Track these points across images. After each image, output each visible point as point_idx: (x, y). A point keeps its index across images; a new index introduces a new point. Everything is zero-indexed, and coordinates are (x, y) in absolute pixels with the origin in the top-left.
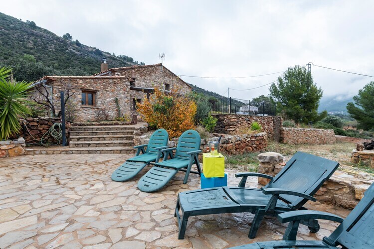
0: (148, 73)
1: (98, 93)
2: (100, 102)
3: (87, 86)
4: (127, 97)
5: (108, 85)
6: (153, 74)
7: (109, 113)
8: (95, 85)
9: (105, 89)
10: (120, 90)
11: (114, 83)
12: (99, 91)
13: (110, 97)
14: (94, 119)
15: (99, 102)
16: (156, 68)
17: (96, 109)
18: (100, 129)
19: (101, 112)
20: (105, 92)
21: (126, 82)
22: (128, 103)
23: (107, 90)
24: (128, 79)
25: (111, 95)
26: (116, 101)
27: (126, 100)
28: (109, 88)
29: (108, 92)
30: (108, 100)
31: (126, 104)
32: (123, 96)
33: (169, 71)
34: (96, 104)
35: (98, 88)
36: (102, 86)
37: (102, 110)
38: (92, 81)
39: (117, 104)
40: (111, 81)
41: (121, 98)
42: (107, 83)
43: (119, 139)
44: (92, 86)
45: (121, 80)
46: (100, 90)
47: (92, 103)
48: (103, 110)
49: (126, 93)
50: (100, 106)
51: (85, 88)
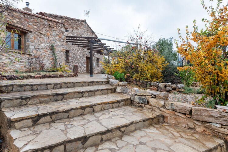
0: (75, 26)
1: (31, 35)
2: (33, 47)
3: (15, 21)
4: (62, 45)
5: (42, 27)
6: (79, 28)
7: (44, 62)
8: (26, 22)
9: (39, 31)
10: (56, 36)
11: (50, 26)
12: (31, 32)
13: (45, 42)
14: (25, 69)
15: (31, 47)
16: (81, 23)
17: (26, 56)
18: (59, 86)
19: (34, 60)
20: (39, 34)
21: (61, 28)
22: (63, 52)
23: (42, 32)
24: (64, 25)
25: (46, 39)
26: (52, 48)
27: (62, 48)
28: (44, 30)
29: (43, 36)
30: (42, 45)
31: (62, 53)
32: (58, 43)
33: (90, 28)
34: (26, 48)
35: (30, 28)
36: (35, 27)
37: (35, 57)
38: (22, 16)
39: (53, 52)
40: (46, 23)
41: (57, 46)
42: (41, 23)
43: (114, 105)
44: (21, 23)
45: (57, 24)
46: (32, 30)
47: (21, 47)
48: (38, 57)
49: (62, 40)
50: (32, 52)
51: (11, 23)
